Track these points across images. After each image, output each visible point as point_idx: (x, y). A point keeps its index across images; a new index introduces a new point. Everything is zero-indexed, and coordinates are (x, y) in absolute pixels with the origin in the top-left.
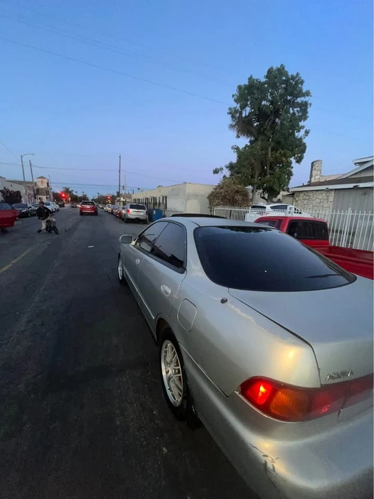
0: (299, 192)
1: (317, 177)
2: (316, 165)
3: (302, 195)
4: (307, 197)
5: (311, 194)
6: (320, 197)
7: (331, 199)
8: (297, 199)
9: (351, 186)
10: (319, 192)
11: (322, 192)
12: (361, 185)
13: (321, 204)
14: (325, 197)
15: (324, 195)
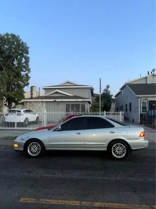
0: (26, 102)
1: (35, 95)
2: (34, 88)
3: (28, 104)
4: (32, 105)
5: (33, 103)
6: (39, 105)
7: (44, 106)
8: (26, 106)
9: (53, 100)
10: (38, 103)
11: (40, 102)
12: (57, 100)
13: (40, 109)
14: (41, 105)
15: (41, 104)
